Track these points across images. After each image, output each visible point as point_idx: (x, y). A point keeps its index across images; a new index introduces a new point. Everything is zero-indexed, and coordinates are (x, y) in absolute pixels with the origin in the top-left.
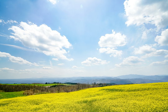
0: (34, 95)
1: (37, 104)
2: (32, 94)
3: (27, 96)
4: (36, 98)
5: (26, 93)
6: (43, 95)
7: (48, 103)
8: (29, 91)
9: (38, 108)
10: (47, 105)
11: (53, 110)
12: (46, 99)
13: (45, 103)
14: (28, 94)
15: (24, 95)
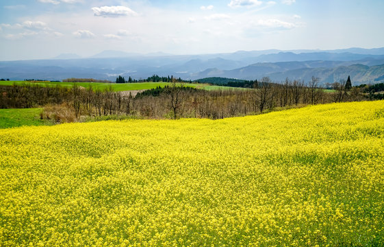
0: (79, 124)
1: (93, 154)
2: (70, 120)
3: (54, 124)
4: (88, 134)
5: (50, 114)
6: (111, 123)
7: (135, 154)
8: (57, 107)
9: (97, 167)
10: (132, 161)
11: (159, 181)
12: (127, 139)
13: (123, 153)
14: (58, 120)
15: (43, 120)
